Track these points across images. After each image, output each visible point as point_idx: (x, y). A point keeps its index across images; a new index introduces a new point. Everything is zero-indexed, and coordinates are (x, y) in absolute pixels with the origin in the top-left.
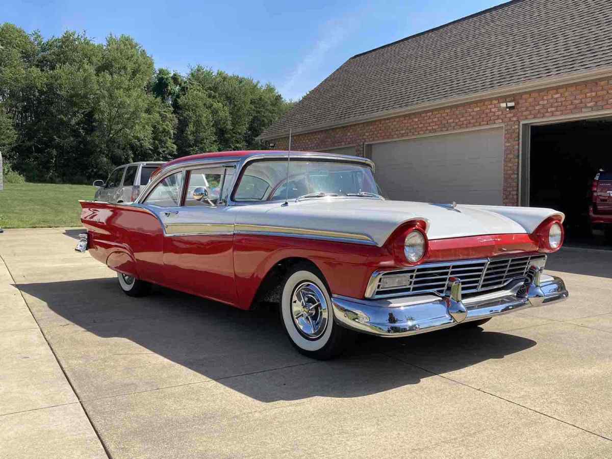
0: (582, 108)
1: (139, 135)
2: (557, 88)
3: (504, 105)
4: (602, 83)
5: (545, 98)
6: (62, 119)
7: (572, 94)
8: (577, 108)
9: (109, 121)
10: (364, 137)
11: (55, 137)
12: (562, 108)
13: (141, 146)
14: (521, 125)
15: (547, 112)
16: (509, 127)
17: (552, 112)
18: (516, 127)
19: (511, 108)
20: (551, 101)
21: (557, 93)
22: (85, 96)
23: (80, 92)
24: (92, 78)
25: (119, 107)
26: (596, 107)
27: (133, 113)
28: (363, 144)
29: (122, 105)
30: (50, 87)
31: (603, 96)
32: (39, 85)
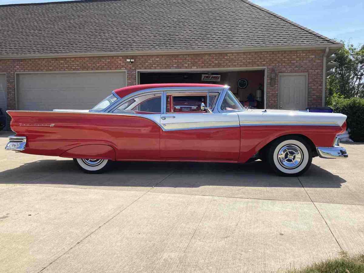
0: (171, 67)
2: (158, 56)
3: (128, 60)
4: (180, 56)
5: (151, 59)
7: (165, 60)
8: (168, 67)
10: (15, 69)
12: (160, 66)
14: (137, 72)
15: (152, 67)
16: (130, 72)
17: (155, 67)
18: (134, 72)
19: (132, 62)
20: (155, 61)
21: (158, 58)
26: (178, 67)
28: (14, 73)
31: (181, 63)
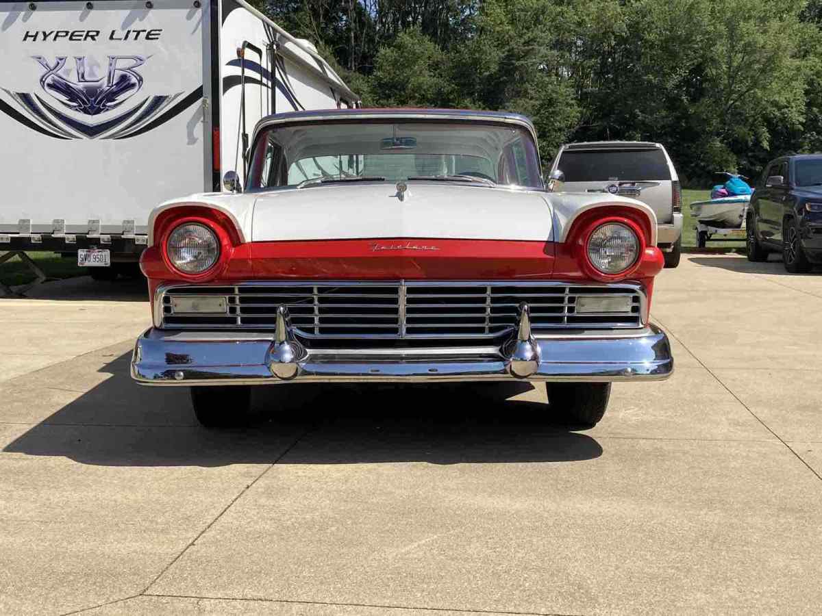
1: (777, 99)
6: (649, 81)
9: (730, 77)
11: (637, 110)
13: (783, 120)
22: (688, 39)
23: (679, 33)
24: (702, 6)
25: (744, 51)
27: (770, 60)
29: (749, 49)
30: (634, 28)
32: (616, 28)
